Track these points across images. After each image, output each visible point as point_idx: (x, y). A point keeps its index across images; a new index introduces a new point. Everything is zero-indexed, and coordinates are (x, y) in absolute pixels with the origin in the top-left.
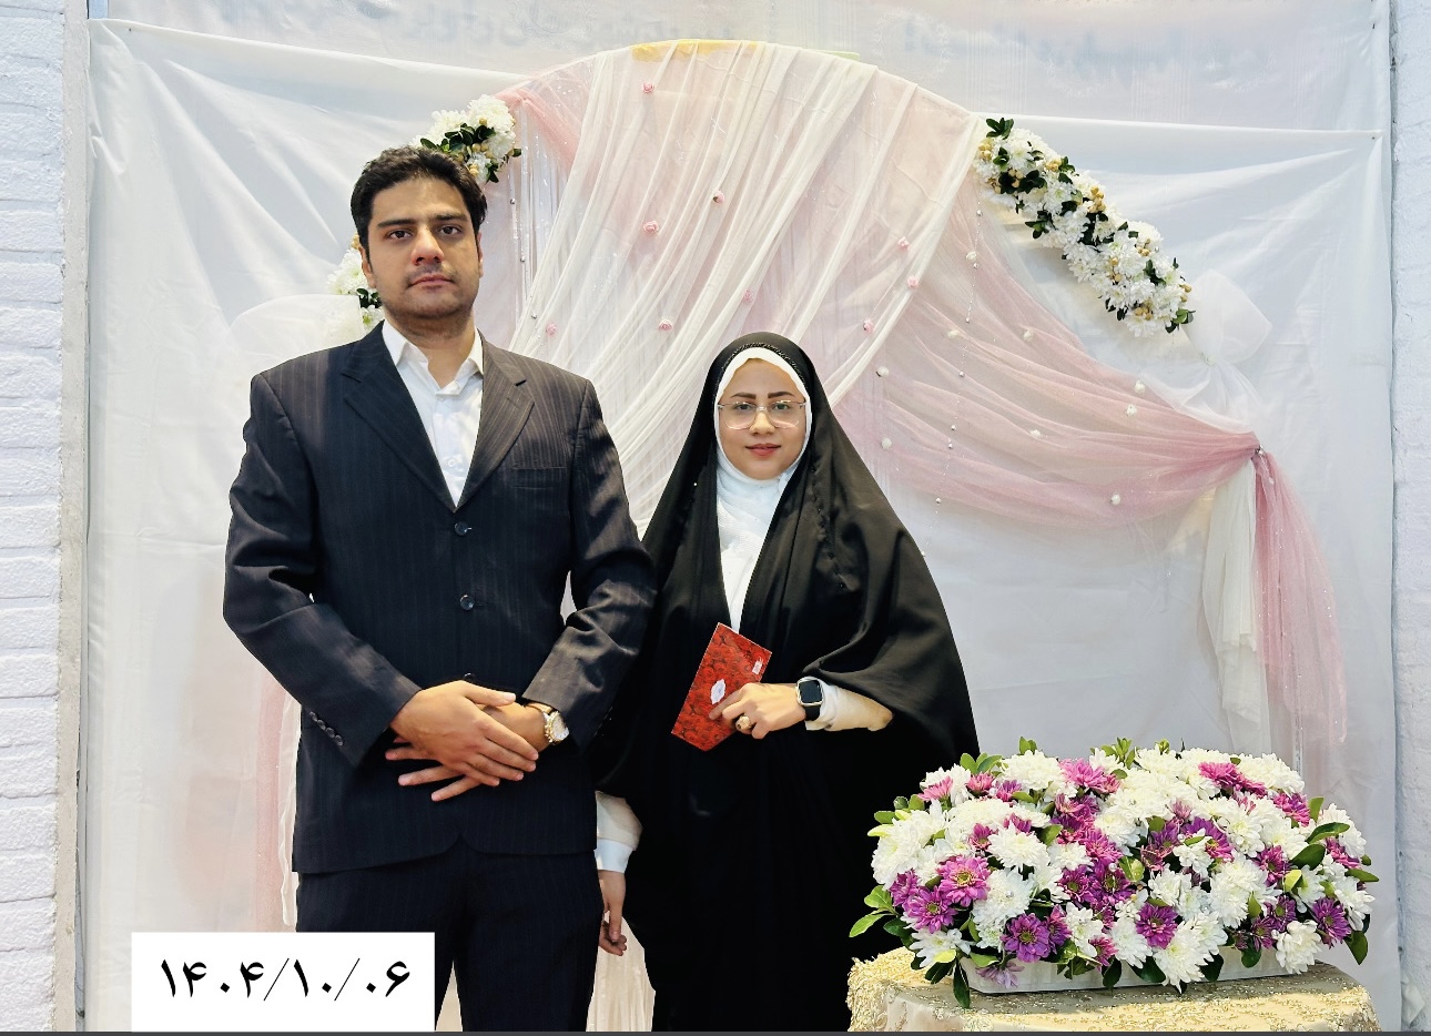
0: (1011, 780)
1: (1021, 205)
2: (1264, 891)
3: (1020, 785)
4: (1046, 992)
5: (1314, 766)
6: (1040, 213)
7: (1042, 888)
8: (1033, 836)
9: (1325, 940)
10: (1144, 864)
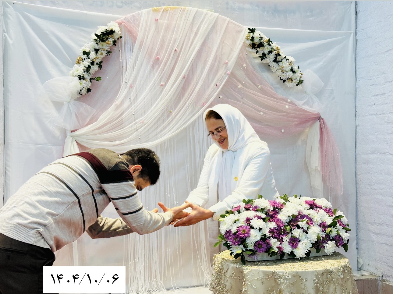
0: (256, 205)
1: (257, 52)
2: (321, 233)
3: (258, 207)
4: (265, 261)
5: (334, 200)
6: (262, 54)
7: (264, 234)
8: (262, 220)
9: (337, 246)
10: (290, 227)
